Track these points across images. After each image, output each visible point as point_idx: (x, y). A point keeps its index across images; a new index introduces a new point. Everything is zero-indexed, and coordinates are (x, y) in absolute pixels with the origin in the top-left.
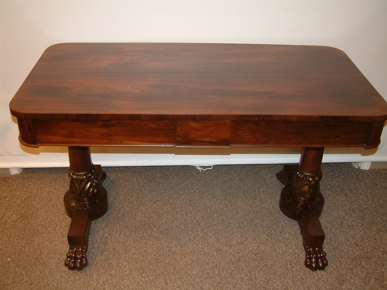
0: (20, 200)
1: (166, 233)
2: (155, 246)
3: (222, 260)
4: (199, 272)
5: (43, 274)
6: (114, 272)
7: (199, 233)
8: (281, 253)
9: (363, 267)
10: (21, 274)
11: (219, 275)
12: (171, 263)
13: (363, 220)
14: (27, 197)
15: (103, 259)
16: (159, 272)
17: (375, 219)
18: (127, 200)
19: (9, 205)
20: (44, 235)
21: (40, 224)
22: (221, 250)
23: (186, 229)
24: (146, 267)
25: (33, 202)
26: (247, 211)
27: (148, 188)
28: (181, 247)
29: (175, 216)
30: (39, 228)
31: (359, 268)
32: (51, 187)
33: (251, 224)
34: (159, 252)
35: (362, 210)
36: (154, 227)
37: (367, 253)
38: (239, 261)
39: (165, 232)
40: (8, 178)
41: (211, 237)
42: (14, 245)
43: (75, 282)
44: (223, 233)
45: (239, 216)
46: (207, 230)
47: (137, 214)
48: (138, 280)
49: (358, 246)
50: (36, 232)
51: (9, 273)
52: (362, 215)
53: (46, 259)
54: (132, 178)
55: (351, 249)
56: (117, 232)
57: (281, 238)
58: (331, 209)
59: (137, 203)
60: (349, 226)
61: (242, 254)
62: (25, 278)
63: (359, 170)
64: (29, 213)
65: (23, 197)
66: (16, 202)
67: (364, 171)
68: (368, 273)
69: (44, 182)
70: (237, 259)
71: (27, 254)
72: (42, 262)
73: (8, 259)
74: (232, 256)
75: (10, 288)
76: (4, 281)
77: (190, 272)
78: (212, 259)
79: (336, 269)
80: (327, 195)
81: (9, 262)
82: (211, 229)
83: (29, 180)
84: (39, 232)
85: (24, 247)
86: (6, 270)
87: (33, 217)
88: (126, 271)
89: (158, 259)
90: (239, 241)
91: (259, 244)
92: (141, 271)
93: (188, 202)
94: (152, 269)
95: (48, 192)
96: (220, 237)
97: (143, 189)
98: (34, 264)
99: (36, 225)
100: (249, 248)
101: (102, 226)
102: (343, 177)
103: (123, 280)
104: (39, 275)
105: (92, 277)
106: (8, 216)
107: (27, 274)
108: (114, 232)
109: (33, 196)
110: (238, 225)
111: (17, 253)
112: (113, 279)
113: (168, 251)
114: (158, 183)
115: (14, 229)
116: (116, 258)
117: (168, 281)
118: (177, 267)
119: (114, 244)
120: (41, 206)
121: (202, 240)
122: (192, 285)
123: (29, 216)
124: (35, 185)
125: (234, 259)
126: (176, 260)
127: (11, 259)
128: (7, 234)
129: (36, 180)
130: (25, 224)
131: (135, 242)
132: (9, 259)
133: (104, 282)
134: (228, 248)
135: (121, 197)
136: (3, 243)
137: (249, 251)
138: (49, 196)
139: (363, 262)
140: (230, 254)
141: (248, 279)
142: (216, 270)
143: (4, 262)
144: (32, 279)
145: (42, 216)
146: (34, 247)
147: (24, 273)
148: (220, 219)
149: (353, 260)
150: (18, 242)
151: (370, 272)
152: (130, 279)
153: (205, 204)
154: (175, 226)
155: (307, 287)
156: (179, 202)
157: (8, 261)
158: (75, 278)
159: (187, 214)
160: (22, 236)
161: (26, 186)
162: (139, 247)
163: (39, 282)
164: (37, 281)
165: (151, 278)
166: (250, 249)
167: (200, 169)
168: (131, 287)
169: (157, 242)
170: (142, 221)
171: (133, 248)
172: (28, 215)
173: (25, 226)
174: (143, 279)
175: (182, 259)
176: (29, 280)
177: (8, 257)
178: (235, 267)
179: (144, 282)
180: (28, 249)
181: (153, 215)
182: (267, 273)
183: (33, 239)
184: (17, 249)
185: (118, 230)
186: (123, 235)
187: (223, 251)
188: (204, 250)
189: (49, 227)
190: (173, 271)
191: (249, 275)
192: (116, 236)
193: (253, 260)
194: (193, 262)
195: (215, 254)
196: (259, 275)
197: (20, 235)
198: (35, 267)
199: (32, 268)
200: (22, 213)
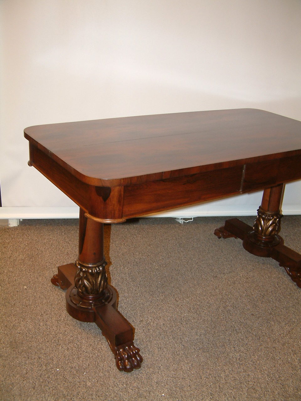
0: (23, 244)
1: (166, 266)
2: (158, 275)
3: (220, 284)
4: (203, 292)
5: (60, 297)
6: (126, 295)
7: (194, 266)
8: (267, 277)
10: (39, 297)
11: (220, 293)
12: (176, 287)
14: (29, 242)
16: (167, 293)
18: (122, 244)
19: (14, 249)
21: (47, 261)
22: (216, 277)
23: (182, 263)
24: (155, 290)
25: (36, 246)
26: (231, 250)
27: (140, 236)
28: (182, 276)
29: (170, 254)
30: (47, 264)
32: (49, 235)
33: (237, 259)
34: (163, 279)
36: (154, 263)
38: (234, 284)
39: (164, 266)
40: (8, 229)
41: (205, 268)
42: (27, 277)
44: (215, 265)
45: (224, 253)
46: (200, 263)
47: (135, 254)
48: (150, 299)
50: (45, 268)
51: (29, 297)
54: (123, 229)
57: (264, 268)
59: (132, 246)
61: (235, 279)
65: (26, 242)
66: (20, 246)
69: (42, 232)
70: (233, 282)
71: (42, 283)
74: (227, 280)
75: (33, 308)
76: (26, 302)
77: (195, 293)
78: (211, 283)
80: (293, 239)
81: (26, 289)
82: (203, 262)
83: (28, 230)
84: (48, 267)
85: (37, 278)
86: (25, 295)
88: (137, 294)
89: (163, 284)
90: (230, 270)
91: (247, 272)
92: (151, 293)
93: (178, 245)
94: (160, 291)
95: (48, 239)
96: (213, 268)
97: (135, 236)
98: (51, 290)
99: (44, 262)
100: (240, 275)
103: (137, 300)
104: (57, 298)
106: (16, 256)
107: (45, 297)
108: (118, 267)
109: (35, 242)
110: (225, 260)
111: (32, 282)
112: (128, 299)
113: (171, 279)
114: (147, 233)
115: (24, 265)
116: (125, 284)
117: (177, 299)
118: (182, 289)
119: (120, 275)
120: (45, 249)
121: (198, 270)
123: (35, 256)
124: (34, 234)
126: (179, 285)
127: (27, 287)
128: (19, 269)
129: (34, 230)
130: (33, 261)
131: (140, 273)
132: (25, 287)
134: (222, 275)
135: (117, 242)
136: (16, 275)
137: (240, 277)
138: (50, 242)
140: (225, 279)
141: (246, 296)
142: (217, 290)
143: (22, 289)
144: (52, 301)
145: (47, 256)
147: (43, 297)
148: (209, 256)
150: (30, 275)
152: (143, 299)
153: (193, 247)
155: (296, 298)
156: (170, 245)
159: (179, 253)
160: (33, 270)
161: (26, 235)
162: (144, 276)
163: (59, 303)
164: (56, 302)
165: (162, 298)
166: (241, 275)
167: (181, 222)
168: (145, 305)
169: (159, 272)
170: (141, 259)
171: (138, 277)
172: (34, 255)
173: (34, 263)
175: (185, 283)
177: (24, 285)
178: (233, 287)
179: (156, 300)
180: (42, 280)
181: (149, 254)
182: (260, 291)
183: (43, 272)
184: (31, 280)
185: (121, 265)
186: (127, 268)
187: (219, 278)
188: (202, 277)
189: (57, 264)
190: (179, 292)
191: (246, 293)
192: (121, 269)
193: (246, 282)
194: (195, 286)
195: (212, 279)
196: (254, 292)
197: (31, 270)
198: (51, 293)
199: (49, 293)
200: (28, 254)
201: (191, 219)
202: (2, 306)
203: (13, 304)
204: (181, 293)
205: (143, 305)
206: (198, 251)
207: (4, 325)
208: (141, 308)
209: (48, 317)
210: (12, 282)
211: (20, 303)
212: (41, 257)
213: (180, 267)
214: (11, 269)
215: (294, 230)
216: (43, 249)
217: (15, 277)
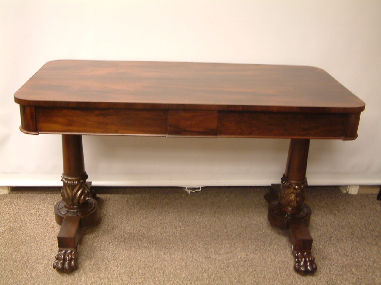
0: (8, 215)
1: (156, 243)
2: (144, 254)
3: (212, 266)
4: (188, 275)
5: (30, 276)
6: (102, 275)
7: (188, 244)
8: (270, 260)
9: (353, 274)
10: (7, 276)
11: (208, 278)
12: (160, 268)
13: (352, 235)
14: (15, 212)
15: (92, 264)
16: (148, 275)
17: (364, 234)
18: (116, 216)
20: (32, 244)
21: (28, 235)
23: (175, 240)
24: (135, 271)
25: (22, 217)
26: (236, 226)
27: (138, 207)
28: (170, 255)
29: (165, 229)
30: (27, 238)
31: (349, 275)
32: (40, 205)
33: (240, 237)
34: (148, 259)
35: (351, 227)
36: (144, 239)
37: (357, 262)
38: (228, 267)
41: (200, 246)
43: (63, 283)
44: (212, 244)
45: (228, 230)
46: (196, 241)
47: (126, 228)
48: (127, 282)
49: (347, 256)
50: (23, 242)
52: (351, 230)
53: (33, 264)
54: (122, 199)
55: (341, 259)
56: (106, 242)
57: (270, 249)
58: (320, 225)
59: (126, 218)
60: (338, 239)
61: (231, 261)
62: (11, 280)
63: (347, 194)
64: (17, 226)
65: (11, 213)
67: (353, 196)
68: (358, 278)
69: (33, 200)
70: (227, 265)
71: (14, 260)
72: (29, 267)
74: (220, 262)
77: (179, 276)
78: (201, 265)
79: (326, 275)
82: (200, 240)
83: (18, 199)
84: (27, 242)
85: (12, 254)
87: (22, 229)
88: (115, 275)
89: (147, 264)
90: (228, 250)
91: (247, 253)
92: (130, 274)
93: (177, 218)
94: (141, 273)
95: (37, 209)
96: (209, 247)
97: (132, 208)
98: (21, 268)
99: (24, 236)
100: (237, 256)
101: (92, 237)
102: (331, 200)
103: (112, 281)
104: (26, 278)
105: (80, 279)
107: (13, 277)
108: (104, 242)
109: (21, 212)
110: (226, 237)
111: (4, 259)
113: (157, 259)
114: (147, 204)
116: (105, 263)
118: (166, 271)
119: (103, 252)
120: (30, 220)
121: (191, 249)
123: (17, 229)
124: (24, 203)
125: (222, 265)
126: (165, 266)
129: (25, 198)
130: (13, 235)
131: (125, 250)
133: (93, 283)
134: (217, 256)
135: (111, 214)
137: (238, 259)
138: (38, 212)
139: (353, 270)
140: (219, 261)
141: (237, 282)
142: (205, 274)
144: (18, 281)
145: (30, 228)
146: (22, 254)
147: (10, 276)
148: (209, 233)
149: (343, 267)
150: (5, 250)
151: (360, 278)
152: (119, 281)
153: (194, 221)
154: (164, 238)
156: (169, 218)
158: (63, 280)
159: (176, 228)
160: (9, 245)
161: (15, 204)
162: (128, 255)
164: (23, 282)
165: (140, 280)
166: (239, 257)
167: (189, 191)
169: (146, 250)
170: (131, 234)
171: (122, 255)
172: (16, 227)
174: (132, 281)
175: (171, 264)
178: (224, 271)
180: (16, 256)
181: (142, 229)
182: (256, 277)
183: (20, 247)
184: (4, 256)
185: (107, 241)
186: (113, 244)
187: (212, 259)
188: (193, 257)
190: (162, 275)
191: (238, 279)
192: (105, 245)
193: (242, 266)
194: (182, 267)
195: (204, 261)
196: (248, 278)
197: (7, 244)
198: (21, 271)
199: (18, 272)
200: (10, 226)
201: (199, 188)
204: (163, 275)
206: (198, 226)
212: (23, 230)
213: (171, 245)
215: (321, 203)
216: (28, 220)
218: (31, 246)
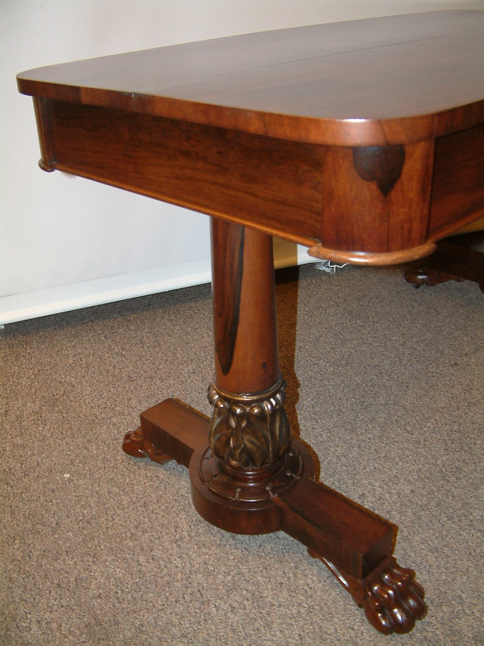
0: (25, 378)
1: (347, 363)
4: (449, 401)
5: (157, 481)
10: (109, 493)
12: (392, 402)
14: (36, 371)
16: (382, 419)
19: (9, 392)
21: (93, 405)
22: (456, 364)
24: (352, 418)
25: (55, 376)
30: (95, 411)
32: (74, 347)
39: (343, 362)
42: (63, 450)
44: (440, 342)
46: (410, 344)
48: (354, 442)
50: (93, 420)
51: (84, 499)
64: (57, 394)
65: (29, 373)
66: (19, 384)
69: (55, 343)
71: (100, 458)
73: (65, 476)
75: (105, 523)
76: (83, 513)
81: (70, 480)
82: (415, 340)
83: (25, 346)
84: (100, 419)
85: (87, 448)
86: (74, 494)
87: (72, 397)
89: (363, 402)
90: (474, 346)
92: (349, 427)
94: (366, 419)
95: (74, 356)
99: (86, 409)
104: (151, 486)
106: (18, 408)
107: (123, 490)
109: (48, 367)
110: (453, 327)
111: (78, 461)
115: (45, 425)
117: (408, 428)
118: (406, 405)
120: (76, 378)
122: (454, 422)
123: (61, 399)
124: (41, 352)
126: (395, 396)
127: (70, 474)
128: (36, 437)
129: (37, 343)
130: (61, 412)
132: (67, 476)
134: (465, 358)
136: (36, 452)
138: (81, 360)
140: (476, 365)
142: (474, 392)
143: (60, 482)
144: (141, 496)
145: (88, 392)
147: (115, 490)
148: (418, 325)
150: (67, 443)
152: (340, 444)
153: (377, 313)
154: (352, 350)
156: (332, 318)
157: (66, 479)
159: (358, 331)
160: (69, 432)
161: (24, 357)
162: (315, 394)
163: (160, 496)
164: (153, 496)
165: (376, 433)
168: (351, 456)
169: (341, 379)
172: (57, 397)
173: (64, 415)
174: (361, 437)
175: (405, 391)
176: (134, 499)
177: (62, 472)
179: (368, 441)
180: (97, 449)
183: (94, 431)
184: (74, 455)
187: (463, 365)
188: (430, 370)
189: (116, 406)
190: (404, 413)
194: (427, 391)
195: (452, 371)
197: (64, 432)
198: (132, 476)
199: (127, 478)
200: (43, 397)
202: (31, 536)
203: (54, 525)
204: (407, 412)
205: (346, 457)
206: (391, 319)
207: (52, 583)
208: (346, 466)
209: (150, 536)
210: (32, 470)
211: (69, 517)
212: (75, 398)
213: (376, 359)
214: (19, 441)
216: (73, 379)
217: (34, 458)
218: (114, 424)
